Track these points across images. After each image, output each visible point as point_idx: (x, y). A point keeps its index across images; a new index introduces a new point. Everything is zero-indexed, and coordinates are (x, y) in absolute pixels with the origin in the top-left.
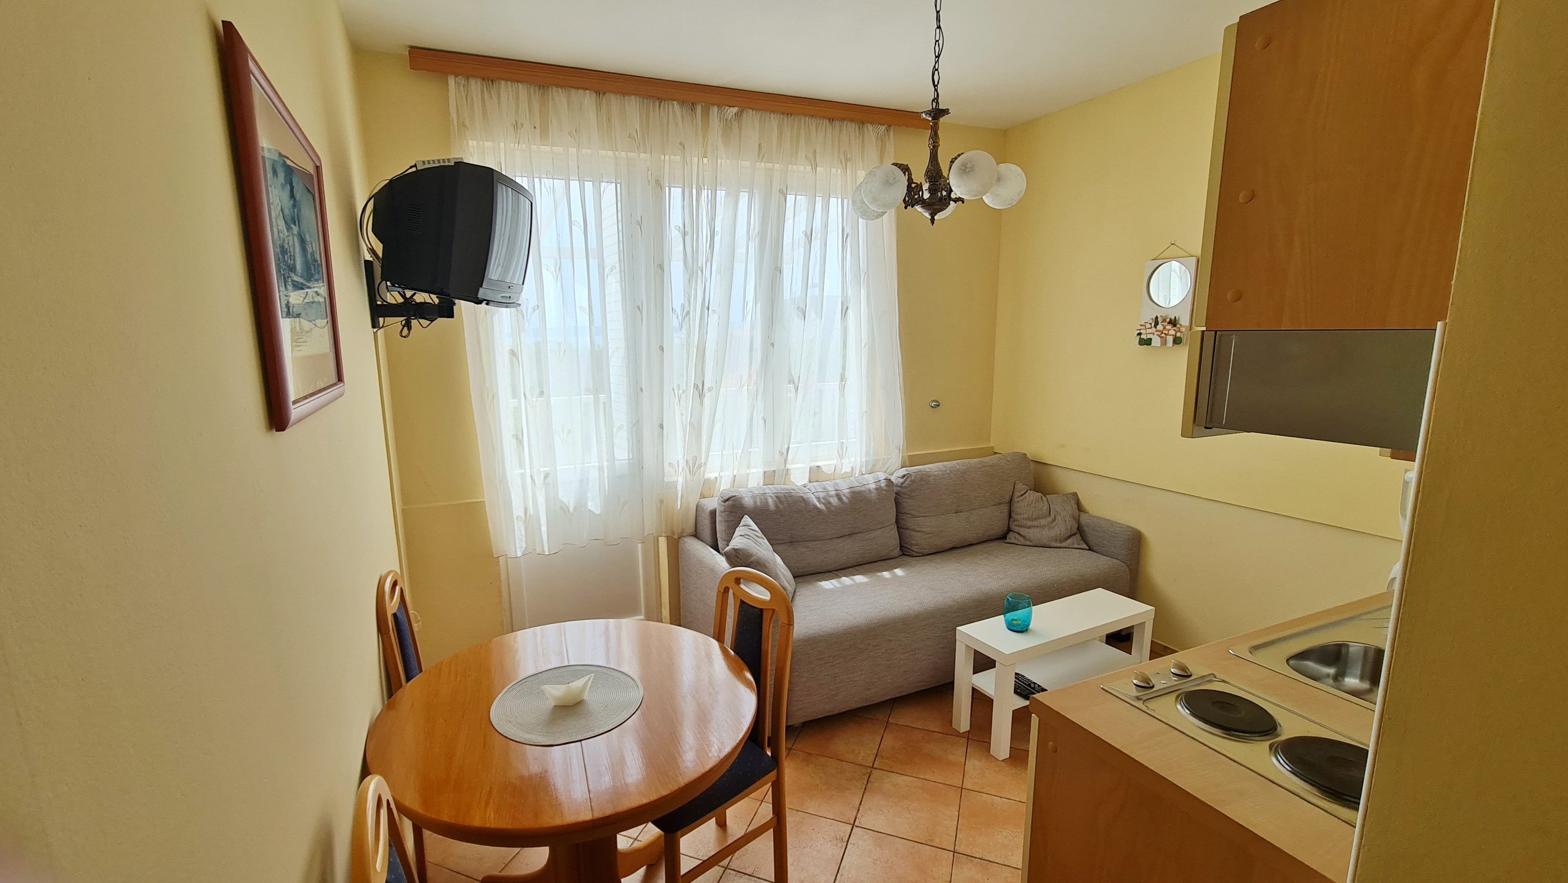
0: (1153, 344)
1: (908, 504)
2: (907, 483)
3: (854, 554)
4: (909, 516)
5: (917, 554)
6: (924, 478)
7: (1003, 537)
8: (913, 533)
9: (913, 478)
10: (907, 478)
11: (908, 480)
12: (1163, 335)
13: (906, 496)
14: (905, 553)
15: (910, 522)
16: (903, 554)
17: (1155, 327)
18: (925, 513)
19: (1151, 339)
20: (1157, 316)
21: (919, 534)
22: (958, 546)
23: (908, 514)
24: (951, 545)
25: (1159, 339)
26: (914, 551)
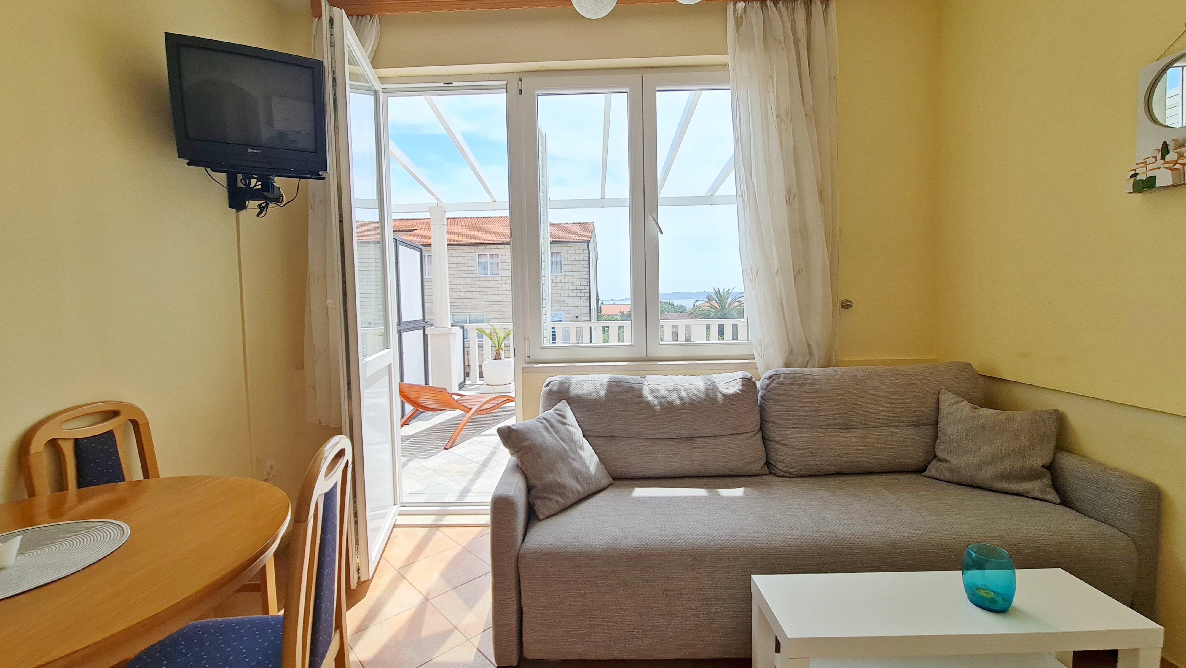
0: (1158, 184)
1: (774, 412)
2: (773, 385)
3: (692, 460)
4: (774, 425)
5: (782, 473)
6: (797, 382)
7: (920, 470)
8: (778, 447)
9: (781, 379)
10: (774, 379)
11: (775, 382)
12: (1177, 166)
13: (771, 401)
14: (772, 471)
15: (774, 433)
16: (770, 473)
17: (1163, 158)
18: (795, 423)
19: (1153, 178)
20: (1165, 142)
21: (785, 448)
22: (846, 471)
23: (773, 423)
24: (835, 469)
25: (1170, 172)
26: (779, 469)
